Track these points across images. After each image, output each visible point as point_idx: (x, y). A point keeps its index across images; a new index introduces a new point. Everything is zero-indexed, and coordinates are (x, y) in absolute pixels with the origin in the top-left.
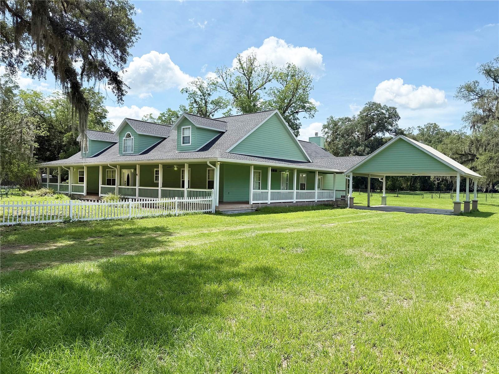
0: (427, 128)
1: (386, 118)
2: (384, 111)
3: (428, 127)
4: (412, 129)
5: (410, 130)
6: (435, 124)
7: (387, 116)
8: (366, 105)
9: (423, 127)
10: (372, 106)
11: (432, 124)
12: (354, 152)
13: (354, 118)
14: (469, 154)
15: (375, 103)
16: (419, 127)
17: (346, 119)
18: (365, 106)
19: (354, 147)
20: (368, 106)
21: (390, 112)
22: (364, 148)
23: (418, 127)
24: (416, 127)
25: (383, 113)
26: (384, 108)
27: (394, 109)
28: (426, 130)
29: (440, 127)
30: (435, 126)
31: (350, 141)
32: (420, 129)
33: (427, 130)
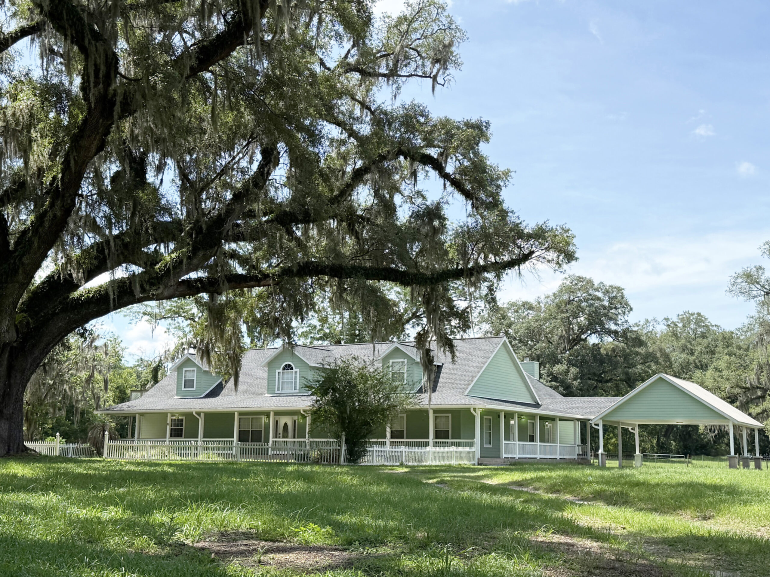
0: (682, 320)
1: (604, 308)
2: (600, 294)
3: (686, 320)
4: (652, 324)
5: (648, 324)
6: (699, 314)
7: (606, 303)
8: (565, 281)
9: (675, 319)
10: (576, 284)
11: (693, 314)
12: (548, 376)
13: (539, 303)
14: (758, 387)
15: (582, 278)
16: (667, 319)
17: (524, 304)
18: (562, 282)
19: (547, 366)
20: (568, 283)
21: (611, 295)
22: (566, 368)
23: (665, 319)
24: (660, 319)
25: (599, 299)
26: (600, 288)
27: (619, 289)
28: (680, 325)
29: (709, 320)
30: (699, 319)
31: (539, 352)
32: (669, 323)
33: (684, 326)
